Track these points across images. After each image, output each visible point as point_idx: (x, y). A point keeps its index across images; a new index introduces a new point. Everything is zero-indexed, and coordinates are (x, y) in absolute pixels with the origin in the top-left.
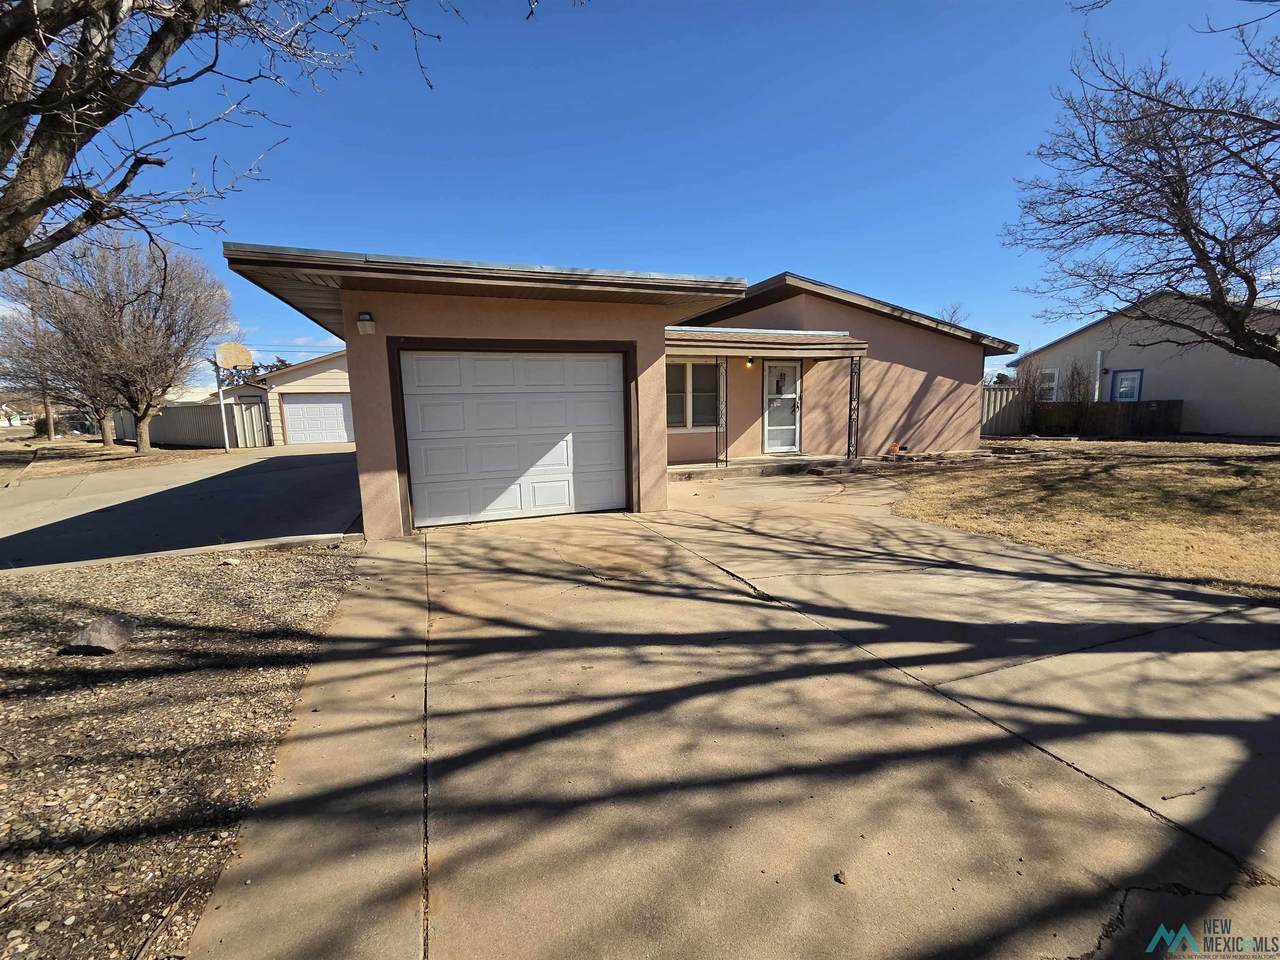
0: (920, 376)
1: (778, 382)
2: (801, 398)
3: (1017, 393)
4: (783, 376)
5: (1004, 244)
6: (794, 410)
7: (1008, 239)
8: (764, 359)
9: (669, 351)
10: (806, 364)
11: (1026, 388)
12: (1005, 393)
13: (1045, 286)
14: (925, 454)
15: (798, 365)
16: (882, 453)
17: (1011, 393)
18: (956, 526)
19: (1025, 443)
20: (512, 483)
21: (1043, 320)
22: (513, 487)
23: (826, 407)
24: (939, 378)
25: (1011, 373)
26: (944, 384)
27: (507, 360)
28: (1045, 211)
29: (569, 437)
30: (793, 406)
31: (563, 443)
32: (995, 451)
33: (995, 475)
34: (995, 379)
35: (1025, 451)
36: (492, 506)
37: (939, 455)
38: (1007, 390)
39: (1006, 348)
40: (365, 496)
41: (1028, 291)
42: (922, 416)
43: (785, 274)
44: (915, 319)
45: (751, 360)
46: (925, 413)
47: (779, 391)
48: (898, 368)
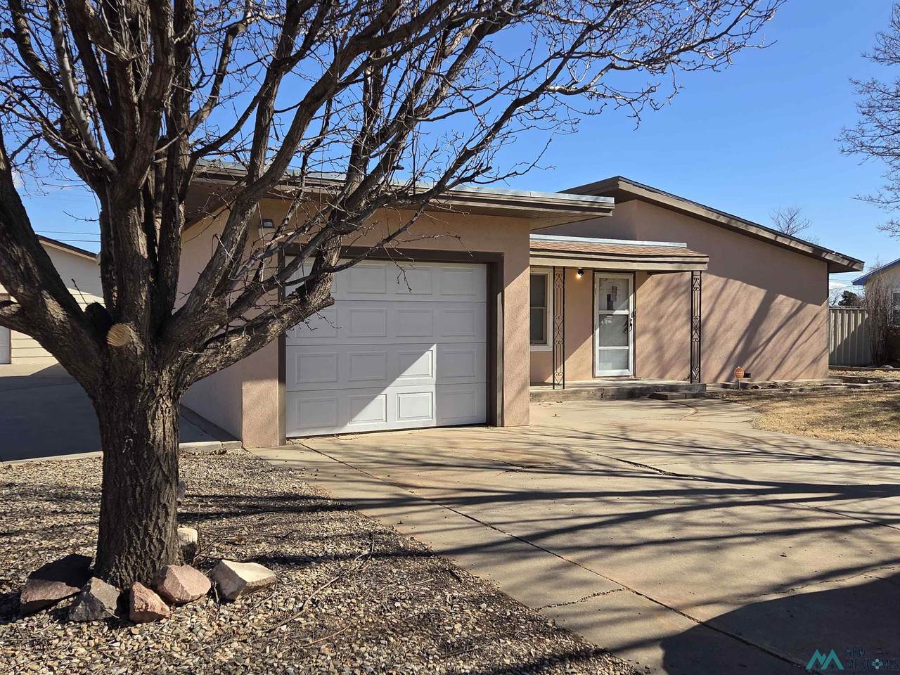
0: (760, 293)
1: (609, 297)
2: (634, 314)
3: (866, 316)
4: (614, 289)
5: (843, 151)
6: (627, 329)
7: (847, 145)
8: (595, 270)
9: (533, 261)
10: (638, 278)
11: (876, 310)
12: (853, 315)
13: (889, 195)
14: (771, 382)
15: (630, 277)
16: (722, 380)
17: (860, 315)
18: (816, 436)
19: (878, 373)
20: (379, 393)
21: (890, 233)
22: (379, 397)
23: (656, 331)
24: (781, 297)
25: (859, 291)
26: (784, 304)
27: (380, 267)
28: (883, 117)
29: (434, 348)
30: (626, 323)
31: (428, 353)
32: (846, 380)
33: (848, 400)
34: (841, 299)
35: (878, 380)
36: (359, 417)
37: (786, 384)
38: (855, 312)
39: (851, 264)
40: (246, 401)
41: (871, 199)
42: (761, 343)
43: (617, 179)
44: (753, 230)
45: (581, 271)
46: (764, 340)
47: (610, 307)
48: (736, 285)
